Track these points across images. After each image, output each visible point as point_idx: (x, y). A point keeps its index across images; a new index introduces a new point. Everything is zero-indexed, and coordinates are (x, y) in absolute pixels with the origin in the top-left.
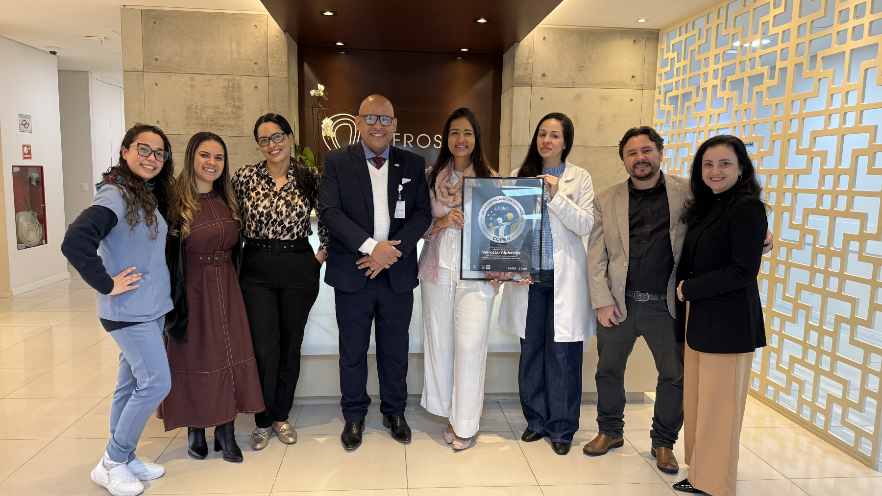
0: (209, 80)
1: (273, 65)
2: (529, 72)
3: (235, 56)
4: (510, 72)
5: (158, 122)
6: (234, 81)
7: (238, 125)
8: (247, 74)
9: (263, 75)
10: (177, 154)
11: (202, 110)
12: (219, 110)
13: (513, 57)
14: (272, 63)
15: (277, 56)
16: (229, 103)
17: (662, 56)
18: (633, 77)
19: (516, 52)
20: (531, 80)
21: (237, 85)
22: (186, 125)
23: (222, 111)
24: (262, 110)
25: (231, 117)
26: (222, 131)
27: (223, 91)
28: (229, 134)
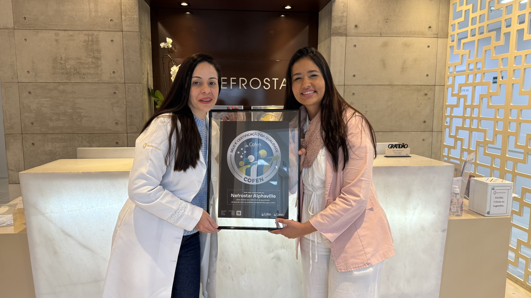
0: (71, 35)
1: (126, 22)
2: (344, 24)
3: (93, 14)
4: (327, 25)
5: (28, 72)
6: (93, 36)
7: (97, 74)
8: (105, 30)
9: (118, 30)
10: (46, 99)
11: (66, 61)
12: (81, 61)
13: (330, 12)
14: (125, 20)
15: (130, 14)
16: (89, 55)
17: (455, 9)
18: (430, 27)
19: (333, 7)
20: (345, 31)
21: (96, 39)
22: (53, 74)
23: (84, 62)
24: (118, 60)
25: (92, 66)
26: (84, 78)
27: (84, 44)
28: (90, 81)
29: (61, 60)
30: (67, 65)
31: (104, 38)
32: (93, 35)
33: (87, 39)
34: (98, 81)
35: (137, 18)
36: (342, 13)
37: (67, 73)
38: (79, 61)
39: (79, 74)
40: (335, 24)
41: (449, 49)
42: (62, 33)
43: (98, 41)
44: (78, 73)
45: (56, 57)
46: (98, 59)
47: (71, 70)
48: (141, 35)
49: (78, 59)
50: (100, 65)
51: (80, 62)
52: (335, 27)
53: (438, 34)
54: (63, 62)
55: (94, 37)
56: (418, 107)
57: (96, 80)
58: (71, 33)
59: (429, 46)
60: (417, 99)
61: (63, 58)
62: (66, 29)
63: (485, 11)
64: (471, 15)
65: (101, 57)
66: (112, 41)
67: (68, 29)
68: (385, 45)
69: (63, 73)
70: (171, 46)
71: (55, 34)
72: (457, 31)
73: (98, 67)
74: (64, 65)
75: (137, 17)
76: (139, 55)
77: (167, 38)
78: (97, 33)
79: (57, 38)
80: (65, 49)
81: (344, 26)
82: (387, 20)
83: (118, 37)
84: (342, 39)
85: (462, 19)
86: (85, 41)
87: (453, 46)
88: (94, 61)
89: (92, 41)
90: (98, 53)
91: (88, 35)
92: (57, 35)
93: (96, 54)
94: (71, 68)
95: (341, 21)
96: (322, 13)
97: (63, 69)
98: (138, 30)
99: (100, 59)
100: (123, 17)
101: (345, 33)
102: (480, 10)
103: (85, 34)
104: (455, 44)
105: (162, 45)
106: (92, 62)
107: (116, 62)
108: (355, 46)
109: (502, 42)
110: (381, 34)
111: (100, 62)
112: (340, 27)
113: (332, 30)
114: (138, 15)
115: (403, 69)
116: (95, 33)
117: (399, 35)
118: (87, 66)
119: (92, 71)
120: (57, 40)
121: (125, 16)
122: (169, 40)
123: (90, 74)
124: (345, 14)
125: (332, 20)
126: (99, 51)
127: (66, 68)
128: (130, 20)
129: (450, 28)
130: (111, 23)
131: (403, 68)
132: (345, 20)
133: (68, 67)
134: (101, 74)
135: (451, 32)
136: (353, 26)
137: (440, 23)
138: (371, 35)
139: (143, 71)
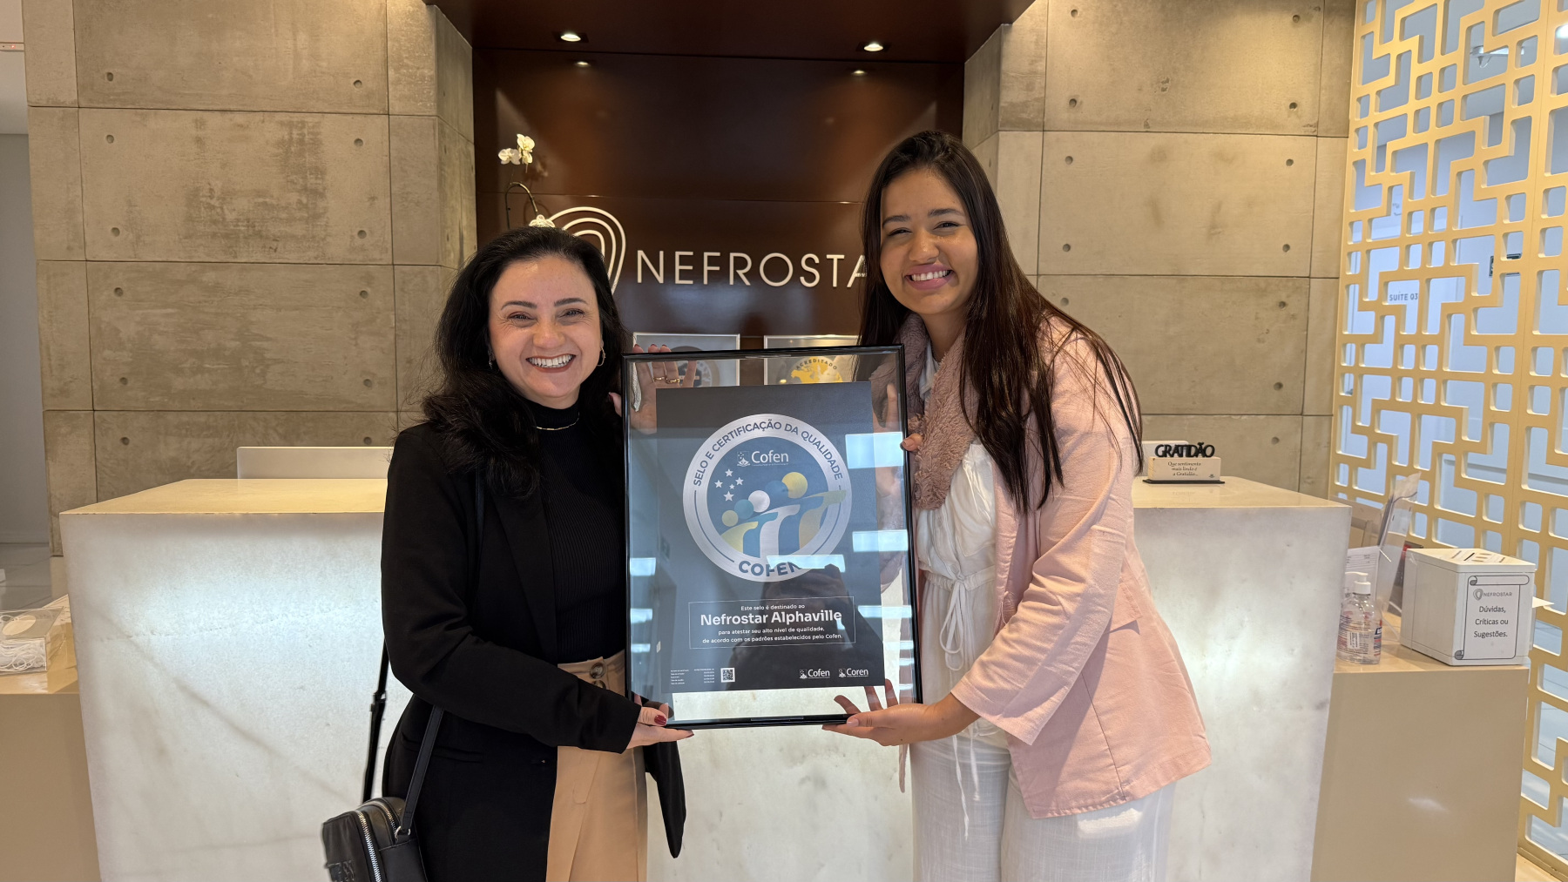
0: (241, 126)
1: (401, 87)
2: (1037, 94)
3: (306, 65)
4: (988, 97)
5: (116, 231)
6: (303, 127)
7: (313, 237)
8: (337, 110)
9: (375, 111)
10: (164, 311)
11: (224, 199)
12: (267, 200)
13: (997, 58)
14: (398, 81)
15: (410, 63)
16: (292, 182)
17: (1368, 50)
18: (1293, 105)
19: (1005, 46)
20: (1041, 115)
21: (311, 136)
22: (186, 238)
23: (274, 202)
24: (373, 198)
25: (298, 215)
26: (275, 251)
27: (277, 151)
28: (293, 258)
29: (211, 197)
30: (226, 212)
31: (335, 135)
32: (303, 123)
33: (287, 137)
34: (316, 258)
35: (431, 77)
36: (1032, 63)
37: (227, 236)
38: (261, 200)
39: (261, 237)
40: (1011, 95)
41: (1350, 170)
42: (214, 120)
43: (317, 142)
44: (259, 235)
45: (197, 189)
46: (317, 194)
47: (237, 225)
48: (440, 124)
49: (259, 193)
50: (321, 211)
51: (265, 204)
52: (1012, 105)
53: (1317, 125)
54: (217, 204)
55: (305, 131)
56: (1259, 341)
57: (310, 255)
58: (240, 118)
59: (1290, 162)
60: (1257, 318)
61: (217, 193)
62: (227, 107)
63: (1457, 57)
64: (1417, 70)
65: (324, 189)
66: (358, 141)
67: (232, 108)
68: (1159, 157)
69: (214, 235)
70: (530, 160)
71: (196, 121)
72: (1376, 116)
73: (316, 217)
74: (219, 210)
75: (433, 73)
76: (435, 183)
77: (519, 136)
78: (316, 120)
79: (201, 133)
80: (224, 166)
81: (1037, 100)
82: (1164, 85)
83: (375, 129)
84: (1032, 139)
85: (1389, 81)
86: (281, 143)
87: (1364, 161)
88: (305, 201)
89: (301, 141)
90: (317, 178)
91: (290, 125)
92: (200, 124)
93: (311, 180)
94: (238, 220)
95: (1029, 87)
96: (973, 65)
97: (215, 222)
98: (434, 113)
99: (322, 195)
100: (391, 72)
101: (1039, 120)
102: (1443, 54)
103: (282, 124)
104: (1368, 153)
105: (505, 155)
106: (300, 202)
107: (368, 204)
108: (1070, 159)
109: (1507, 146)
110: (1147, 125)
111: (321, 204)
112: (1025, 104)
113: (1001, 111)
114: (434, 67)
115: (1214, 229)
116: (310, 119)
117: (1200, 127)
118: (284, 215)
119: (299, 229)
120: (199, 141)
121: (397, 70)
122: (526, 143)
123: (293, 237)
124: (1040, 67)
125: (1002, 84)
126: (319, 172)
127: (224, 219)
128: (410, 83)
129: (1354, 107)
130: (356, 89)
131: (1213, 227)
132: (1039, 82)
133: (230, 216)
134: (324, 239)
135: (1356, 120)
136: (1065, 102)
137: (1323, 91)
138: (1116, 127)
139: (448, 231)
